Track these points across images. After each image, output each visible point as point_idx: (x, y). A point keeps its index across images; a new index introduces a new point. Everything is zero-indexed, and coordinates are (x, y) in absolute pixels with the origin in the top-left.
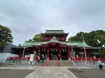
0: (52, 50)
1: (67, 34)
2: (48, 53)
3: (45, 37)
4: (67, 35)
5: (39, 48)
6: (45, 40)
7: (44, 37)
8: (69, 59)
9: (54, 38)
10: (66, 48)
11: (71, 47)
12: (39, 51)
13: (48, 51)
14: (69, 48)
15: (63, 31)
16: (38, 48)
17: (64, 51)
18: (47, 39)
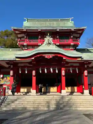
2: (34, 79)
3: (23, 37)
4: (80, 32)
5: (12, 66)
6: (24, 46)
7: (20, 38)
9: (48, 39)
10: (78, 65)
11: (90, 63)
13: (34, 73)
14: (86, 66)
16: (7, 66)
17: (74, 71)
18: (29, 43)
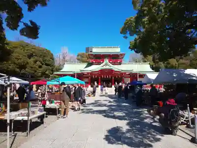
1: (124, 54)
11: (125, 73)
12: (90, 78)
17: (118, 77)
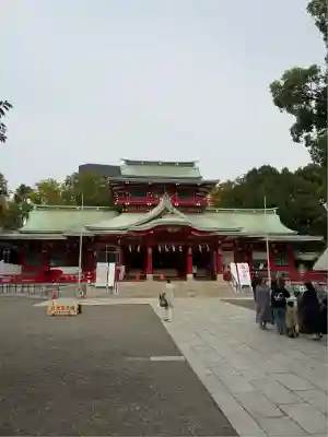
0: (163, 249)
8: (220, 277)
9: (164, 202)
13: (150, 250)
14: (220, 242)
15: (197, 165)
18: (133, 202)
